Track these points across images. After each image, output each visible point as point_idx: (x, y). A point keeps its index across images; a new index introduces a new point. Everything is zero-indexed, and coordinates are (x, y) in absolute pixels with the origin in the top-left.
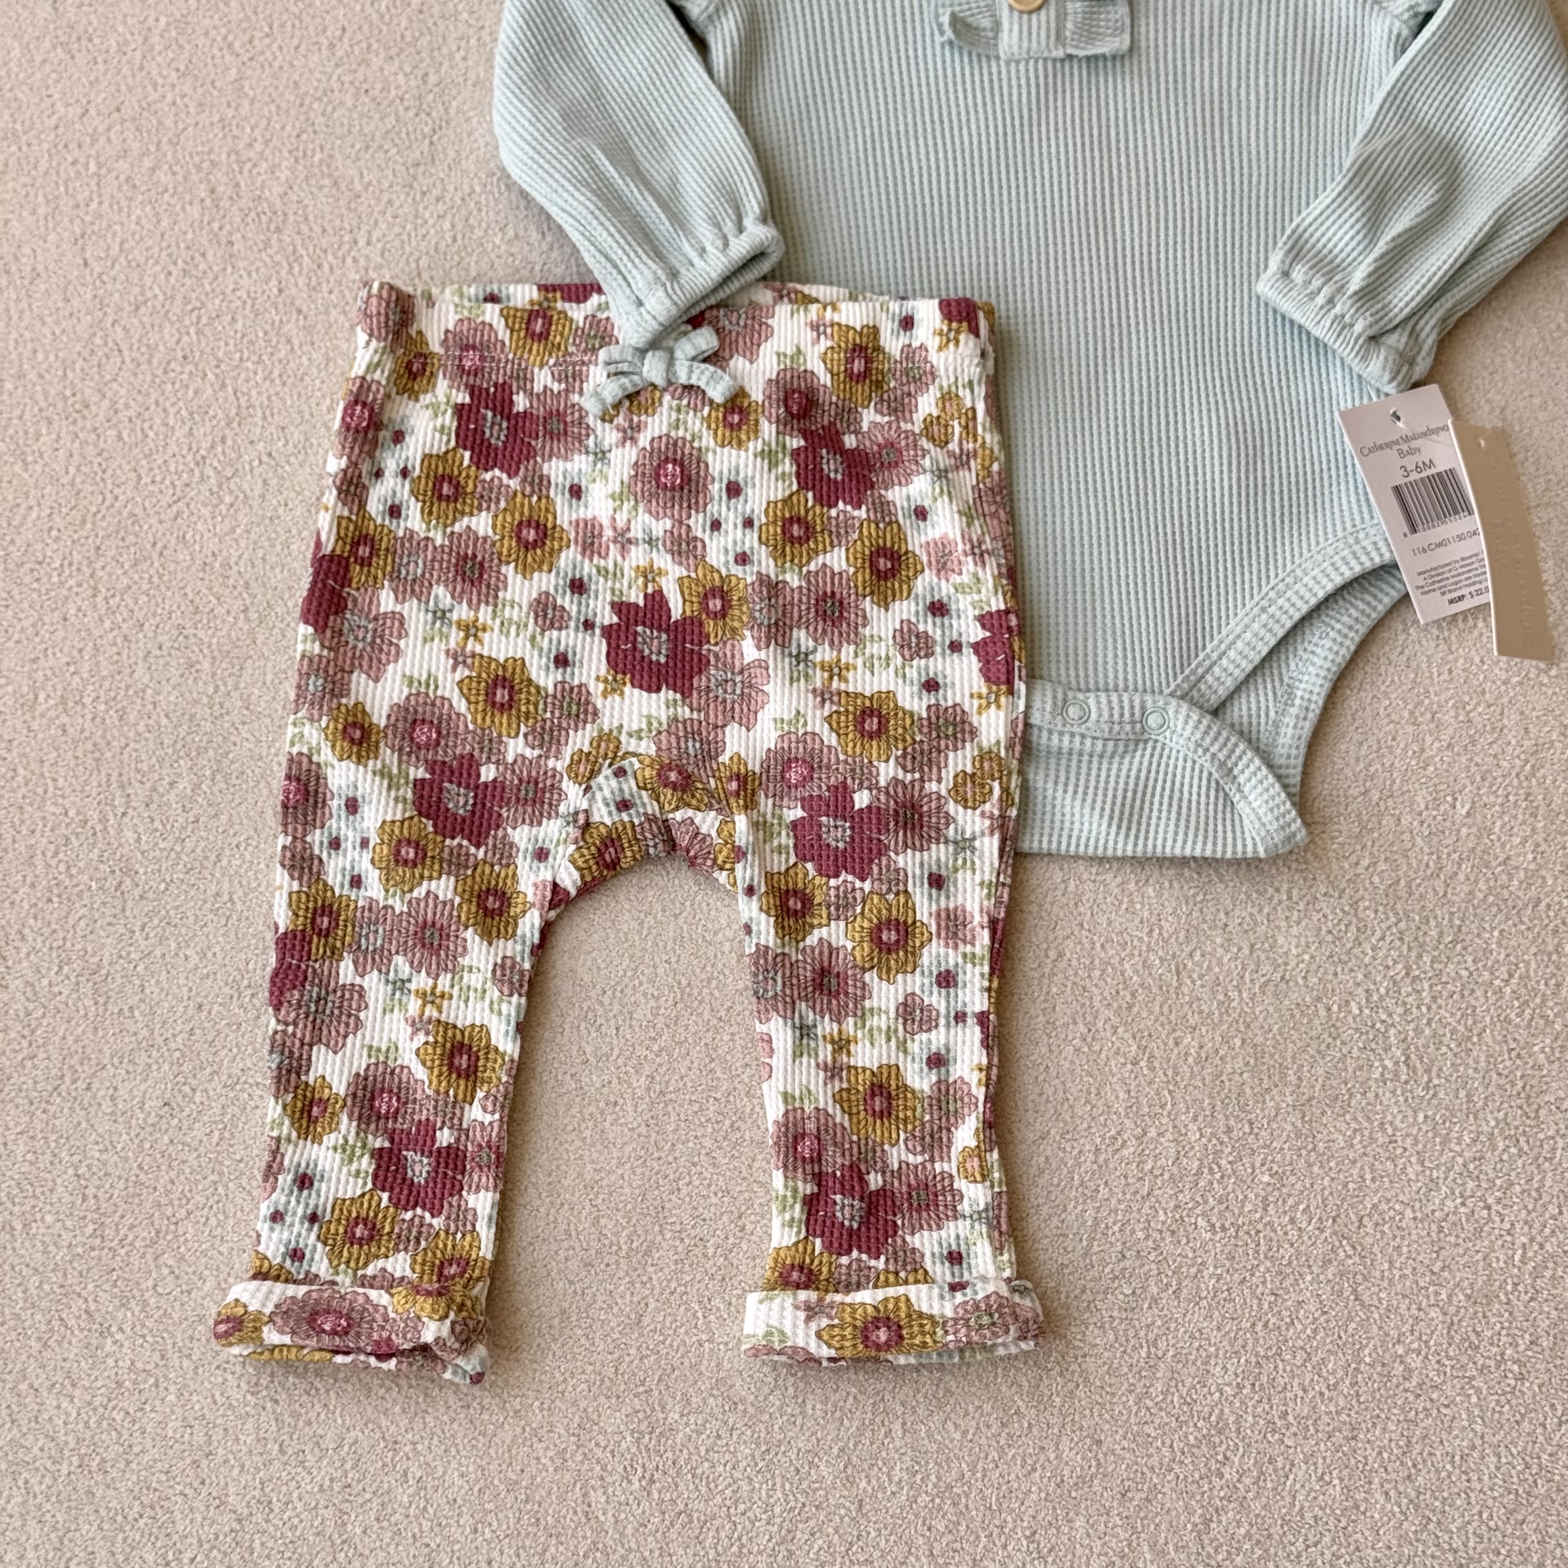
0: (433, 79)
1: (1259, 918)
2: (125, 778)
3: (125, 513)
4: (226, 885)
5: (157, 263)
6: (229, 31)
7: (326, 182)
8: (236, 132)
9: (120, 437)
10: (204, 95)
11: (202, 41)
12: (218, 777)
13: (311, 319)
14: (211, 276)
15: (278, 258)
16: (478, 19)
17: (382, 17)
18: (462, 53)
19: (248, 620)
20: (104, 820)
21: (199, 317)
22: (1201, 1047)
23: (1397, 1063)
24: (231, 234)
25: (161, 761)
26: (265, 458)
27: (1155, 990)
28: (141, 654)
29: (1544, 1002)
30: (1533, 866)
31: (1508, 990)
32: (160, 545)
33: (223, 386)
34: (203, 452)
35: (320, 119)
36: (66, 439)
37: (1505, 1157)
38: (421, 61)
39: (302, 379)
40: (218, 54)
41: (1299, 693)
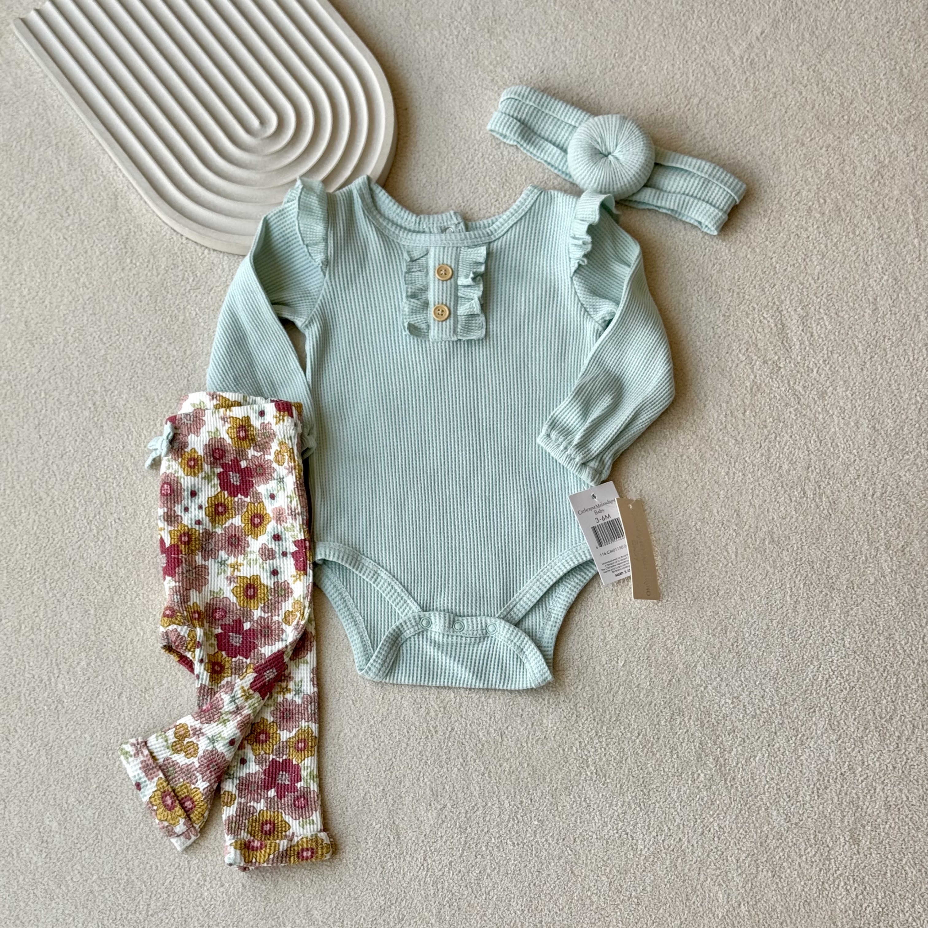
0: (188, 352)
1: (536, 712)
2: (58, 661)
3: (58, 545)
4: (101, 707)
5: (71, 436)
6: (101, 333)
7: (143, 398)
8: (104, 378)
9: (55, 513)
10: (90, 362)
11: (89, 338)
12: (98, 660)
13: (137, 459)
14: (94, 441)
15: (122, 433)
16: (208, 326)
17: (167, 326)
18: (201, 341)
19: (110, 591)
20: (50, 679)
21: (89, 459)
22: (511, 767)
23: (592, 773)
24: (102, 422)
25: (73, 654)
26: (117, 521)
27: (492, 743)
28: (65, 607)
29: (652, 745)
30: (649, 688)
31: (638, 741)
32: (72, 559)
33: (99, 490)
34: (91, 518)
35: (140, 371)
36: (32, 514)
37: (635, 812)
38: (184, 345)
39: (133, 486)
40: (96, 343)
41: (553, 615)
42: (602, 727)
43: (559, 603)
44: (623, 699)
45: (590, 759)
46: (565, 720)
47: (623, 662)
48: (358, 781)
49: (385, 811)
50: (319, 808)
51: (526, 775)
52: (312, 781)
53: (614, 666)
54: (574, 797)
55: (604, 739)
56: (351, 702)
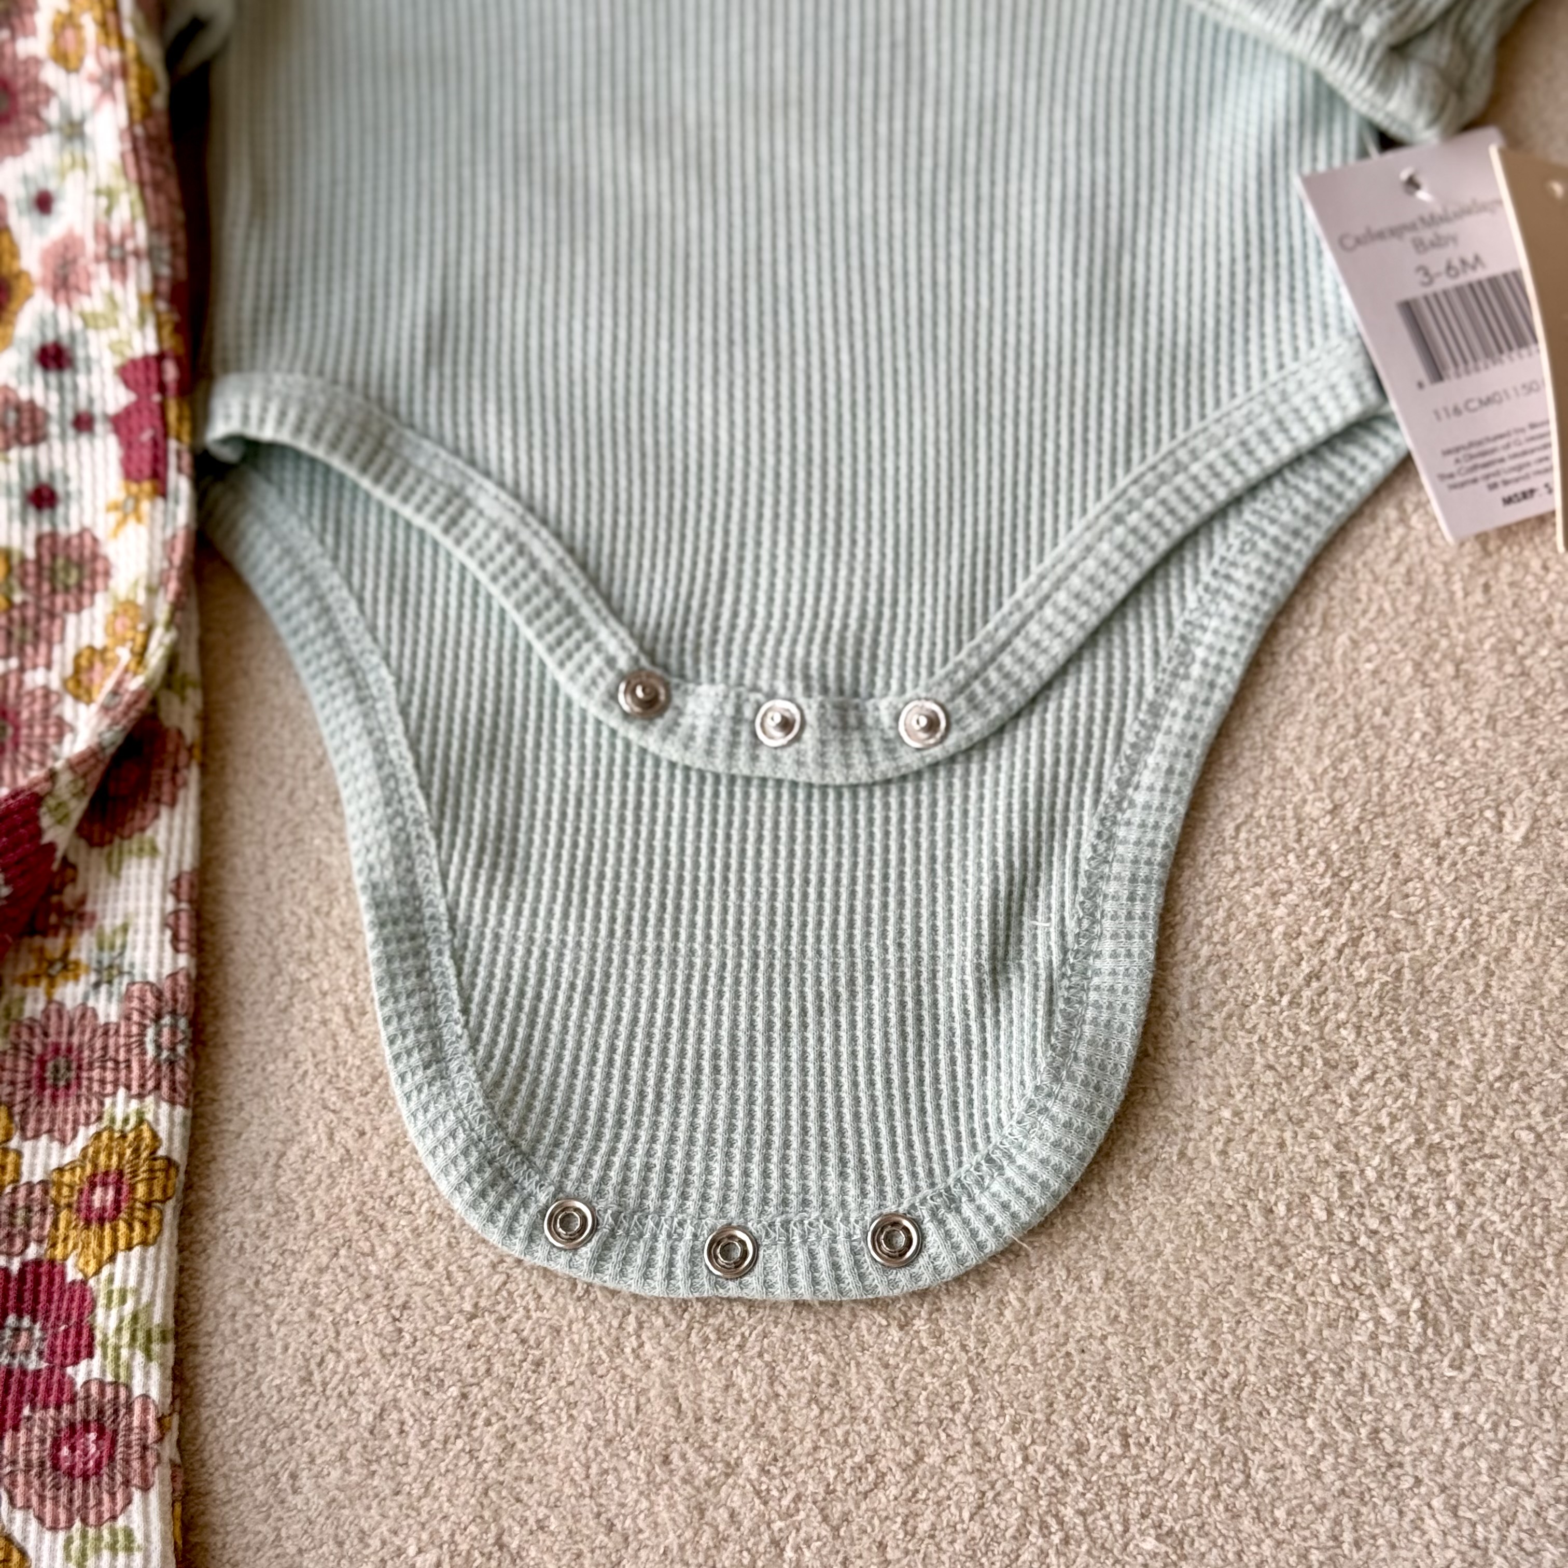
41: (1200, 653)
42: (1441, 1106)
43: (1229, 598)
44: (1535, 984)
45: (1391, 1251)
46: (1269, 1078)
47: (1523, 830)
48: (353, 1355)
49: (465, 1488)
50: (160, 1477)
51: (1099, 1323)
52: (140, 1357)
53: (1483, 841)
54: (1325, 1424)
55: (1454, 1164)
56: (337, 1018)
